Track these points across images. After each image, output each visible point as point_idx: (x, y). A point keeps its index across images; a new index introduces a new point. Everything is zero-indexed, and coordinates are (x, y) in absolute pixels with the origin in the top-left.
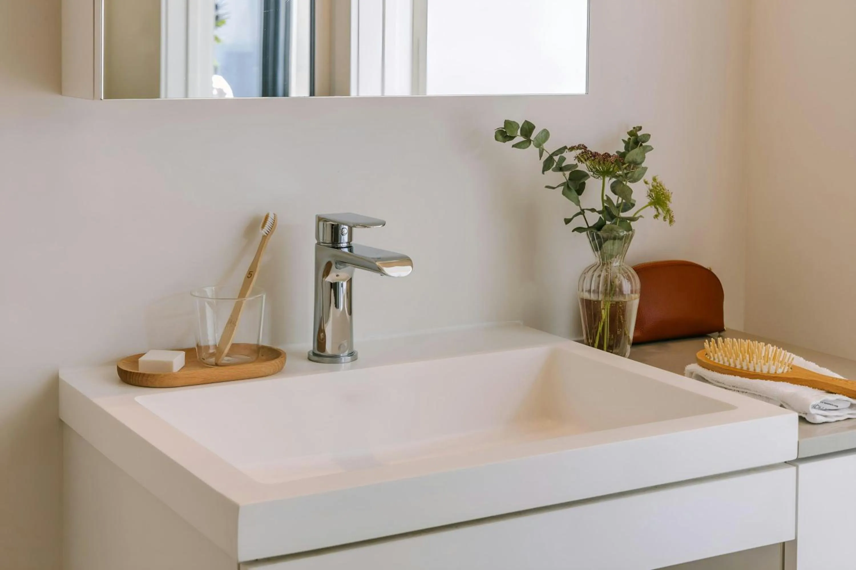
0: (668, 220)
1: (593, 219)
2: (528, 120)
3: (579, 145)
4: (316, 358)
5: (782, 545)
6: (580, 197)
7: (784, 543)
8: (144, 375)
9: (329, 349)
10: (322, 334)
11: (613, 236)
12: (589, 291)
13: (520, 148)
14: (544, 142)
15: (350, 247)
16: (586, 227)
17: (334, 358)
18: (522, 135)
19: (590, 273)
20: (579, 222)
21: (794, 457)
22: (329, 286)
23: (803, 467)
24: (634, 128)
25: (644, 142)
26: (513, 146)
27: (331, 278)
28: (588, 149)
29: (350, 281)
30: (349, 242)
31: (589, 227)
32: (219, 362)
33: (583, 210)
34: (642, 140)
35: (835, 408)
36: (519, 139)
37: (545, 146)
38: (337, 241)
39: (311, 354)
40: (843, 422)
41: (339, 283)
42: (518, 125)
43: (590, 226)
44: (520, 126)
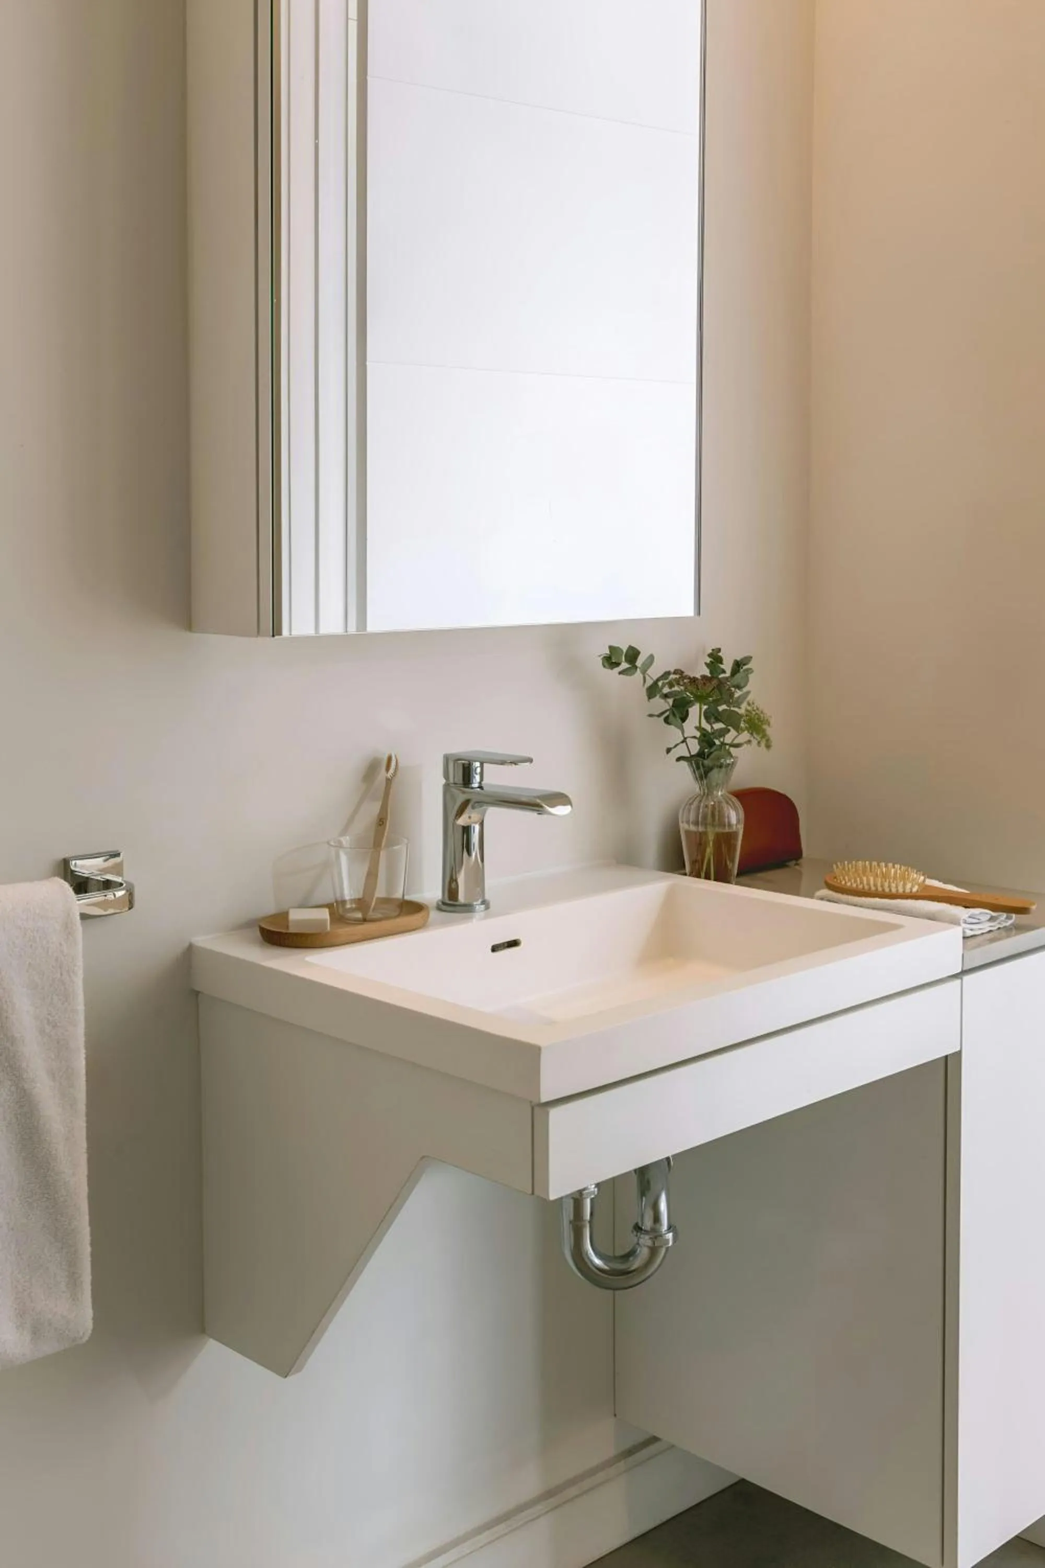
0: (763, 744)
1: (695, 747)
2: (633, 645)
3: (675, 670)
4: (444, 907)
5: (944, 1059)
6: (684, 724)
7: (946, 1057)
8: (296, 934)
9: (462, 898)
10: (454, 883)
11: (719, 764)
12: (688, 822)
13: (627, 675)
14: (648, 668)
15: (481, 787)
16: (688, 755)
17: (468, 908)
18: (626, 661)
19: (696, 803)
20: (682, 751)
21: (959, 970)
22: (460, 830)
23: (967, 978)
24: (713, 650)
25: (744, 665)
26: (620, 673)
27: (462, 821)
28: (685, 674)
29: (482, 824)
30: (480, 783)
31: (692, 756)
32: (368, 917)
33: (685, 738)
34: (744, 663)
35: (977, 921)
36: (624, 665)
37: (649, 672)
38: (469, 781)
39: (440, 903)
40: (987, 935)
41: (471, 826)
42: (622, 651)
43: (692, 754)
44: (625, 651)
